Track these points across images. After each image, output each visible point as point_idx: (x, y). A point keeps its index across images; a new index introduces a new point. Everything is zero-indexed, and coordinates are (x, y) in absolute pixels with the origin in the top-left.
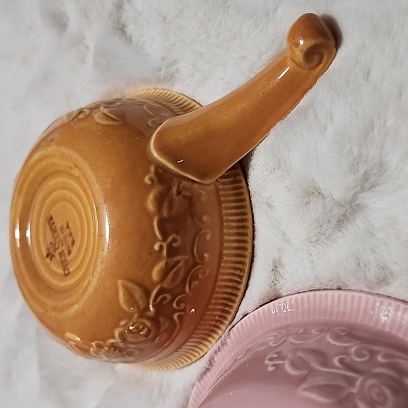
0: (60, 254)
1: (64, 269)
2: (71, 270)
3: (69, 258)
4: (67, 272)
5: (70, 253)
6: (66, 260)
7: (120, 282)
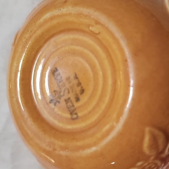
0: (65, 100)
1: (71, 114)
2: (80, 114)
3: (77, 105)
4: (75, 116)
5: (78, 99)
6: (73, 106)
7: (147, 129)
